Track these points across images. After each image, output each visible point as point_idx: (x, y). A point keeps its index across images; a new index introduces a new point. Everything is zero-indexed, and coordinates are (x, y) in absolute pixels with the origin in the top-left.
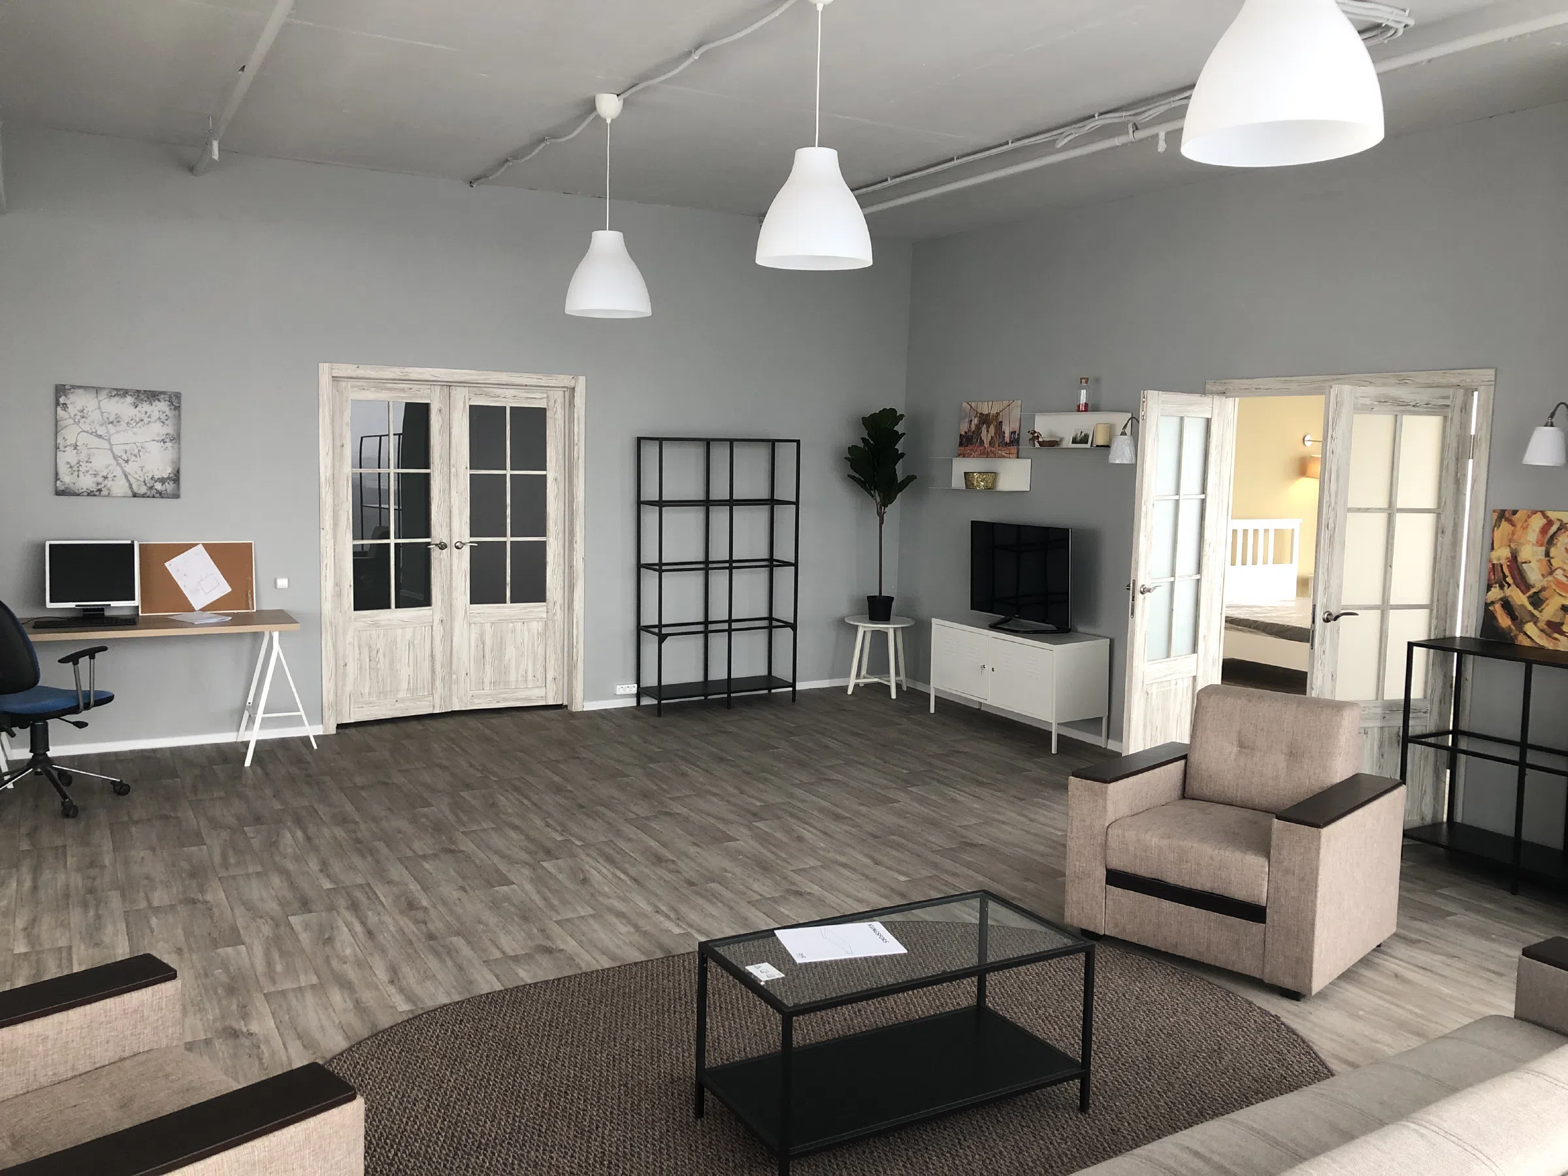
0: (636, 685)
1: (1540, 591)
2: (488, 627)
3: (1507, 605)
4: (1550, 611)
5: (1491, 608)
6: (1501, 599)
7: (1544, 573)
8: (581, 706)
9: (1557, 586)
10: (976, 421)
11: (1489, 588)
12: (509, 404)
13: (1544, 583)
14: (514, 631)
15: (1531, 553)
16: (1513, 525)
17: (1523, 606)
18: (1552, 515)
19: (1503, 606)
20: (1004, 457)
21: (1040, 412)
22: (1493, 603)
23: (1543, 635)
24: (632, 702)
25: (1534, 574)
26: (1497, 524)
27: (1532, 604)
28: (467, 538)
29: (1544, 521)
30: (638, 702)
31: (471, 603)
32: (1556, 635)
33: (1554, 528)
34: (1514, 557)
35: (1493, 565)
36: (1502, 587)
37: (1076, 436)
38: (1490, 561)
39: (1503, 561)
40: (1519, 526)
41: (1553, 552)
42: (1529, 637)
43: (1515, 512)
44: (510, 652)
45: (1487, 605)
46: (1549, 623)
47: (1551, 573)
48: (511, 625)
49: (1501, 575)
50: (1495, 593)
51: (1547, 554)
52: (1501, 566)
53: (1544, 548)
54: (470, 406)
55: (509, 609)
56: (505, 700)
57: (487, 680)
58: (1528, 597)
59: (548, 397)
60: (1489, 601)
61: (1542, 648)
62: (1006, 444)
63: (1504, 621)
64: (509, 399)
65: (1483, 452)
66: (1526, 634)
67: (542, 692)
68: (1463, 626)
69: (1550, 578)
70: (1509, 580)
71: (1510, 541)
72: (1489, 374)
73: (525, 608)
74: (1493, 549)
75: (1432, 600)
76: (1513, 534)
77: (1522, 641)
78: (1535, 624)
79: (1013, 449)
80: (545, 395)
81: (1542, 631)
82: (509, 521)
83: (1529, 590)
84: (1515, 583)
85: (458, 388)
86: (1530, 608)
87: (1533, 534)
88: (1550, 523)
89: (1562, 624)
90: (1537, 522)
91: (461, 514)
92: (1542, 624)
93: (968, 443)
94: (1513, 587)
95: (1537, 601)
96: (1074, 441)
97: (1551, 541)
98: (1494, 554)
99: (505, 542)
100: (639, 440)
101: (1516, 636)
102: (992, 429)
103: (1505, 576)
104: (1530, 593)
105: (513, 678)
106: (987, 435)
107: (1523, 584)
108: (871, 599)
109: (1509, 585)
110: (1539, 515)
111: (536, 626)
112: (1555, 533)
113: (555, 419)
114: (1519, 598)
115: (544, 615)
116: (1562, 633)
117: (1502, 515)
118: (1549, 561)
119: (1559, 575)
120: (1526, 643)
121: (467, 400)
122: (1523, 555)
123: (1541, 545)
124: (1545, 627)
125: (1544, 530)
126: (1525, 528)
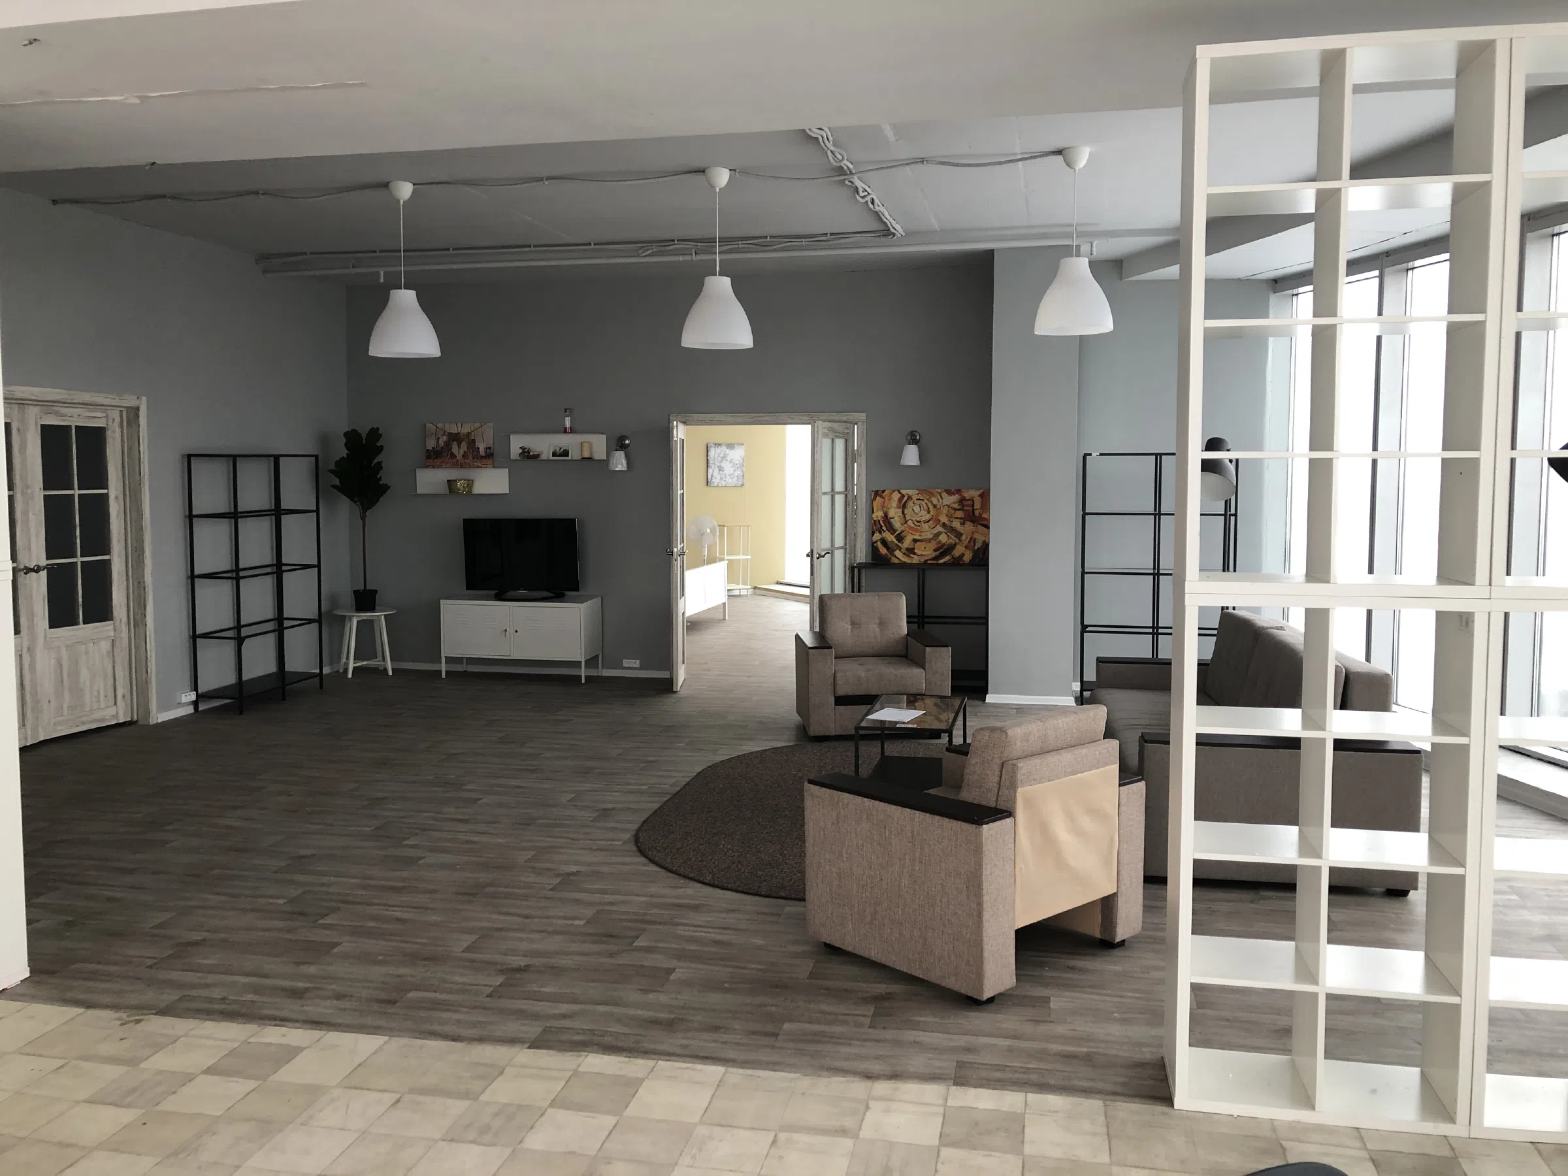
0: (195, 692)
1: (901, 532)
2: (64, 651)
3: (884, 542)
4: (907, 543)
5: (875, 545)
6: (881, 539)
7: (902, 522)
8: (155, 718)
9: (909, 529)
10: (445, 438)
11: (873, 534)
12: (74, 422)
13: (903, 528)
14: (87, 653)
15: (894, 513)
16: (883, 498)
17: (892, 542)
18: (904, 492)
19: (881, 543)
20: (478, 467)
21: (516, 432)
22: (876, 542)
23: (905, 556)
24: (190, 710)
25: (897, 524)
26: (875, 499)
27: (897, 540)
28: (43, 562)
29: (900, 495)
30: (196, 708)
31: (51, 627)
32: (912, 555)
33: (905, 499)
34: (886, 515)
35: (875, 521)
36: (880, 533)
37: (556, 450)
38: (873, 519)
39: (879, 518)
40: (887, 499)
41: (906, 512)
42: (898, 558)
43: (883, 491)
44: (84, 675)
45: (873, 544)
46: (907, 549)
47: (906, 522)
48: (84, 647)
49: (879, 526)
50: (877, 536)
51: (903, 513)
52: (879, 521)
53: (901, 510)
54: (42, 425)
55: (82, 631)
56: (83, 723)
57: (65, 706)
58: (895, 537)
59: (107, 417)
60: (874, 541)
61: (905, 563)
62: (482, 457)
63: (883, 551)
64: (74, 418)
65: (863, 460)
66: (895, 556)
67: (112, 711)
68: (862, 556)
69: (906, 525)
70: (884, 528)
71: (883, 507)
72: (863, 416)
73: (97, 627)
74: (873, 512)
75: (846, 544)
76: (884, 503)
77: (894, 560)
78: (900, 550)
79: (490, 461)
80: (104, 415)
81: (904, 554)
82: (78, 541)
83: (895, 533)
84: (887, 530)
85: (31, 407)
86: (896, 542)
87: (894, 504)
88: (903, 496)
89: (914, 549)
90: (896, 496)
91: (37, 536)
92: (903, 550)
93: (435, 457)
94: (887, 532)
95: (900, 538)
96: (554, 454)
97: (904, 506)
98: (874, 516)
99: (76, 563)
100: (189, 456)
101: (890, 558)
102: (464, 446)
103: (881, 527)
104: (895, 534)
105: (87, 699)
106: (458, 450)
107: (892, 529)
108: (356, 592)
109: (884, 531)
110: (896, 492)
111: (105, 646)
112: (906, 502)
113: (114, 439)
114: (890, 538)
115: (112, 634)
116: (915, 554)
117: (877, 493)
118: (904, 516)
119: (910, 523)
120: (897, 561)
121: (39, 419)
122: (891, 514)
123: (900, 508)
124: (906, 552)
125: (900, 500)
126: (889, 500)
